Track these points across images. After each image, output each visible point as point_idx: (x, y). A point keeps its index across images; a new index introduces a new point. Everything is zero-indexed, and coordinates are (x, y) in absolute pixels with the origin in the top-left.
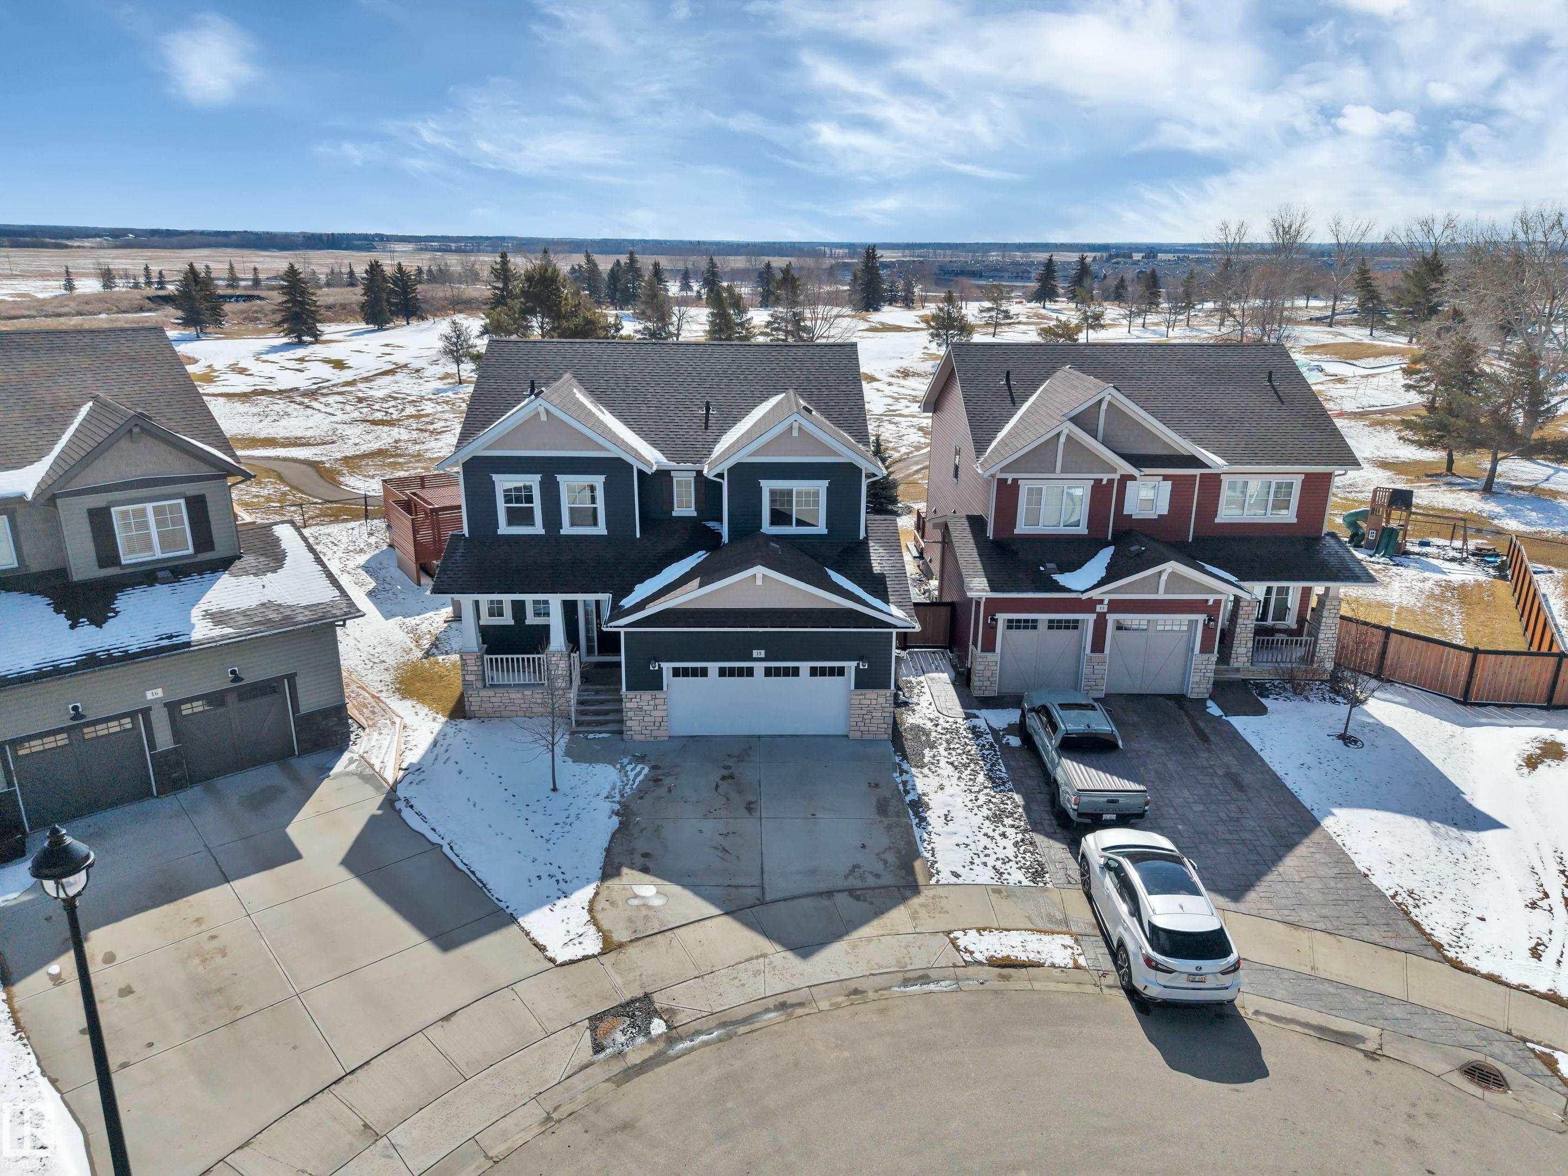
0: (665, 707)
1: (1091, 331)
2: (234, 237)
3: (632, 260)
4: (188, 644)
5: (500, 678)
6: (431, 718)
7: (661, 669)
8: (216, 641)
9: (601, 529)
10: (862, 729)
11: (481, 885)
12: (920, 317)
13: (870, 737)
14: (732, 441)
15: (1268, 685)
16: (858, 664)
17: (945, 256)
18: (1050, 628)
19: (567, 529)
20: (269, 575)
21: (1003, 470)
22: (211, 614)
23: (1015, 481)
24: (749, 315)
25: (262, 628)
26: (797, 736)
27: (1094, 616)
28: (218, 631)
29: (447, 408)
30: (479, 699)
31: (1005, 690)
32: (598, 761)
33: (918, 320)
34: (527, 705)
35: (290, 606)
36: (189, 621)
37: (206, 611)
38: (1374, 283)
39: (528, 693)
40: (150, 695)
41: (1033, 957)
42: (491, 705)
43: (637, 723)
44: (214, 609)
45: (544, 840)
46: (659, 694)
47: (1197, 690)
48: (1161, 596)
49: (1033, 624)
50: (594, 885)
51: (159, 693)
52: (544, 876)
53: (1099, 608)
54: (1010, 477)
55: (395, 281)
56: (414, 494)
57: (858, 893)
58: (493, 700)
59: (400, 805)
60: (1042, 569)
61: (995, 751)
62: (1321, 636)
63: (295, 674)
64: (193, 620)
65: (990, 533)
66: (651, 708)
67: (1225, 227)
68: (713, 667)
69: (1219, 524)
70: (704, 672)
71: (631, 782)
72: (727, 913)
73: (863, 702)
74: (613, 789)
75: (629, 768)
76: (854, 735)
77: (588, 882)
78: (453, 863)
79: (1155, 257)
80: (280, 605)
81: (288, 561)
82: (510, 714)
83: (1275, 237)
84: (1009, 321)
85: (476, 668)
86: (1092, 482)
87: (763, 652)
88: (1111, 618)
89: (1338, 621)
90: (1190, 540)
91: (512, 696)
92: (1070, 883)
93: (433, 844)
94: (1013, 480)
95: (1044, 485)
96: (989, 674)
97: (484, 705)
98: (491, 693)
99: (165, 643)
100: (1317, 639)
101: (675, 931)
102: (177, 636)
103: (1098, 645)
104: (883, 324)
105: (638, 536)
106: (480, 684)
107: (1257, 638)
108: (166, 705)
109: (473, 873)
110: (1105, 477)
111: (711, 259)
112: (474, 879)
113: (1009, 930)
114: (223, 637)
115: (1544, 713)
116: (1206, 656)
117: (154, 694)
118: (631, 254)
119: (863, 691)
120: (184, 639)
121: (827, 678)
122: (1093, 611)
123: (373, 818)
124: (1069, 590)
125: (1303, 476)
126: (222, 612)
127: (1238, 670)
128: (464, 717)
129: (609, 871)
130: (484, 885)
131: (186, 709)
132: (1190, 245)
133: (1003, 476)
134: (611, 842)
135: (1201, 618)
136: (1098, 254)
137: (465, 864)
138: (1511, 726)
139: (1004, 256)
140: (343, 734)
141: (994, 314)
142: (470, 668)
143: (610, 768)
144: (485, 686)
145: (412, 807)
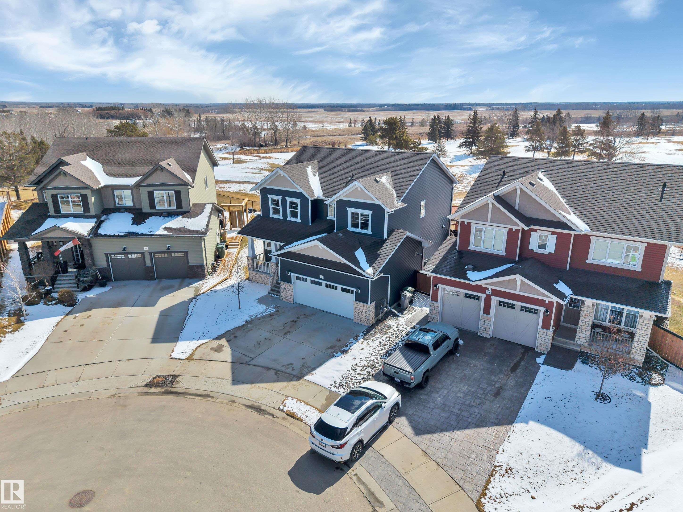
0: (292, 290)
2: (420, 106)
7: (291, 275)
8: (164, 236)
9: (299, 220)
10: (358, 319)
13: (361, 323)
16: (356, 290)
18: (466, 297)
19: (289, 218)
20: (191, 218)
21: (462, 217)
22: (167, 228)
23: (469, 224)
26: (337, 315)
27: (484, 296)
28: (163, 233)
30: (252, 274)
32: (264, 304)
34: (265, 280)
36: (159, 228)
37: (166, 226)
40: (144, 248)
41: (303, 417)
43: (284, 294)
44: (169, 226)
46: (290, 285)
47: (540, 348)
48: (519, 293)
49: (457, 294)
50: (209, 340)
52: (201, 332)
53: (487, 292)
54: (466, 221)
55: (445, 123)
57: (279, 372)
58: (256, 276)
59: (194, 300)
60: (466, 267)
62: (636, 340)
63: (188, 251)
65: (457, 247)
66: (288, 289)
68: (310, 279)
69: (588, 263)
70: (306, 280)
73: (358, 307)
75: (270, 309)
76: (355, 320)
78: (185, 320)
81: (200, 217)
82: (261, 282)
85: (251, 263)
86: (507, 229)
87: (323, 277)
88: (493, 298)
90: (568, 269)
91: (261, 276)
93: (187, 313)
94: (468, 223)
95: (483, 228)
97: (254, 277)
98: (256, 273)
99: (148, 233)
100: (633, 340)
102: (152, 232)
103: (487, 311)
105: (310, 224)
106: (252, 269)
107: (593, 330)
108: (149, 252)
109: (186, 325)
110: (514, 228)
112: (184, 327)
113: (308, 405)
116: (545, 331)
117: (146, 248)
119: (359, 303)
120: (154, 233)
121: (347, 293)
122: (484, 293)
123: (184, 301)
124: (468, 279)
125: (646, 244)
126: (171, 228)
127: (580, 346)
128: (248, 280)
129: (219, 338)
131: (157, 255)
133: (463, 220)
134: (232, 329)
135: (542, 309)
137: (187, 322)
140: (203, 275)
144: (254, 270)
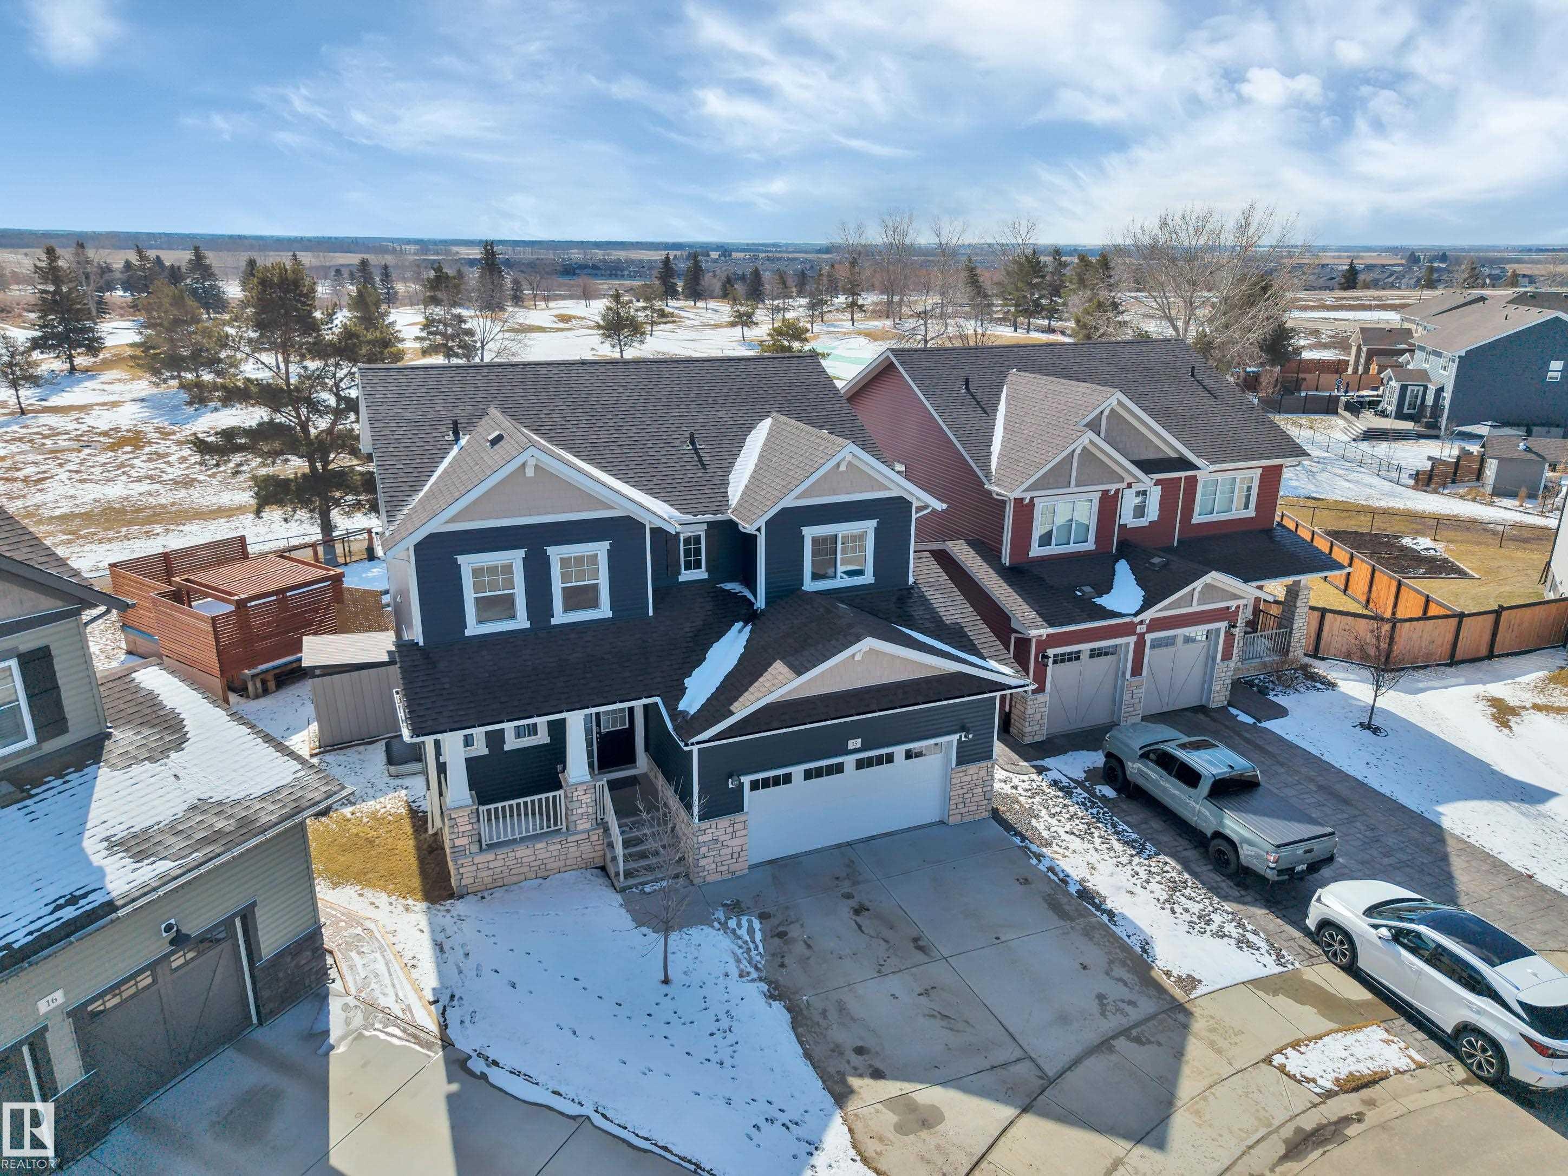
0: (745, 832)
1: (746, 329)
3: (199, 257)
4: (110, 907)
5: (503, 831)
6: (401, 908)
7: (740, 785)
8: (154, 889)
9: (604, 611)
10: (962, 811)
11: (693, 1167)
12: (556, 316)
13: (970, 818)
14: (745, 482)
15: (1256, 681)
16: (961, 737)
17: (525, 253)
18: (1092, 656)
19: (560, 617)
20: (173, 755)
22: (121, 844)
24: (391, 318)
25: (217, 848)
27: (1134, 638)
28: (148, 872)
29: (25, 447)
30: (474, 867)
31: (1053, 731)
32: (691, 925)
33: (555, 319)
34: (539, 863)
35: (238, 802)
36: (90, 863)
37: (107, 839)
38: (981, 279)
39: (540, 845)
40: (43, 1007)
41: (1372, 1066)
42: (490, 872)
43: (711, 860)
44: (120, 832)
45: (713, 1066)
46: (738, 817)
47: (1218, 699)
48: (1195, 608)
49: (1076, 656)
50: (837, 1120)
51: (59, 996)
52: (762, 1123)
53: (1141, 629)
56: (187, 580)
57: (1134, 1033)
58: (492, 865)
59: (477, 1065)
60: (1079, 594)
61: (1099, 807)
62: (1295, 626)
63: (253, 906)
64: (97, 860)
65: (1006, 560)
66: (729, 836)
67: (844, 227)
68: (797, 771)
69: (1194, 525)
70: (787, 779)
71: (752, 946)
72: (1025, 1110)
73: (965, 779)
74: (738, 961)
75: (732, 923)
76: (953, 819)
77: (829, 1116)
78: (624, 1141)
79: (730, 255)
80: (220, 803)
81: (189, 726)
82: (515, 879)
83: (884, 237)
84: (664, 320)
85: (470, 827)
86: (1100, 494)
87: (859, 741)
88: (1149, 637)
89: (1307, 609)
90: (1175, 544)
91: (519, 854)
92: (1312, 957)
93: (574, 1118)
95: (1057, 501)
96: (1038, 716)
97: (481, 874)
98: (489, 856)
99: (69, 913)
100: (1292, 629)
101: (990, 1157)
102: (85, 896)
103: (1137, 670)
104: (521, 325)
105: (651, 613)
106: (475, 848)
108: (69, 1015)
109: (665, 1149)
111: (294, 255)
112: (676, 1160)
113: (1318, 1038)
114: (165, 879)
115: (1448, 669)
116: (1226, 663)
117: (52, 1003)
118: (197, 249)
119: (962, 767)
120: (98, 899)
122: (1135, 633)
123: (451, 1099)
124: (1120, 615)
125: (1260, 471)
126: (135, 836)
128: (452, 896)
129: (838, 1089)
130: (698, 1166)
131: (95, 1010)
132: (754, 244)
134: (801, 1043)
135: (1223, 625)
136: (678, 253)
137: (647, 1139)
138: (1446, 688)
139: (585, 254)
141: (648, 312)
142: (461, 829)
143: (707, 929)
144: (481, 849)
145: (495, 1063)
